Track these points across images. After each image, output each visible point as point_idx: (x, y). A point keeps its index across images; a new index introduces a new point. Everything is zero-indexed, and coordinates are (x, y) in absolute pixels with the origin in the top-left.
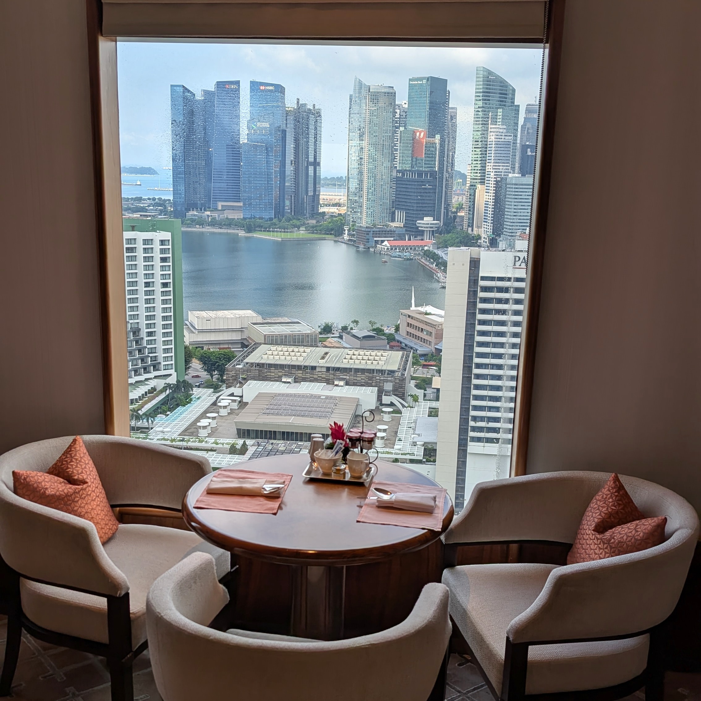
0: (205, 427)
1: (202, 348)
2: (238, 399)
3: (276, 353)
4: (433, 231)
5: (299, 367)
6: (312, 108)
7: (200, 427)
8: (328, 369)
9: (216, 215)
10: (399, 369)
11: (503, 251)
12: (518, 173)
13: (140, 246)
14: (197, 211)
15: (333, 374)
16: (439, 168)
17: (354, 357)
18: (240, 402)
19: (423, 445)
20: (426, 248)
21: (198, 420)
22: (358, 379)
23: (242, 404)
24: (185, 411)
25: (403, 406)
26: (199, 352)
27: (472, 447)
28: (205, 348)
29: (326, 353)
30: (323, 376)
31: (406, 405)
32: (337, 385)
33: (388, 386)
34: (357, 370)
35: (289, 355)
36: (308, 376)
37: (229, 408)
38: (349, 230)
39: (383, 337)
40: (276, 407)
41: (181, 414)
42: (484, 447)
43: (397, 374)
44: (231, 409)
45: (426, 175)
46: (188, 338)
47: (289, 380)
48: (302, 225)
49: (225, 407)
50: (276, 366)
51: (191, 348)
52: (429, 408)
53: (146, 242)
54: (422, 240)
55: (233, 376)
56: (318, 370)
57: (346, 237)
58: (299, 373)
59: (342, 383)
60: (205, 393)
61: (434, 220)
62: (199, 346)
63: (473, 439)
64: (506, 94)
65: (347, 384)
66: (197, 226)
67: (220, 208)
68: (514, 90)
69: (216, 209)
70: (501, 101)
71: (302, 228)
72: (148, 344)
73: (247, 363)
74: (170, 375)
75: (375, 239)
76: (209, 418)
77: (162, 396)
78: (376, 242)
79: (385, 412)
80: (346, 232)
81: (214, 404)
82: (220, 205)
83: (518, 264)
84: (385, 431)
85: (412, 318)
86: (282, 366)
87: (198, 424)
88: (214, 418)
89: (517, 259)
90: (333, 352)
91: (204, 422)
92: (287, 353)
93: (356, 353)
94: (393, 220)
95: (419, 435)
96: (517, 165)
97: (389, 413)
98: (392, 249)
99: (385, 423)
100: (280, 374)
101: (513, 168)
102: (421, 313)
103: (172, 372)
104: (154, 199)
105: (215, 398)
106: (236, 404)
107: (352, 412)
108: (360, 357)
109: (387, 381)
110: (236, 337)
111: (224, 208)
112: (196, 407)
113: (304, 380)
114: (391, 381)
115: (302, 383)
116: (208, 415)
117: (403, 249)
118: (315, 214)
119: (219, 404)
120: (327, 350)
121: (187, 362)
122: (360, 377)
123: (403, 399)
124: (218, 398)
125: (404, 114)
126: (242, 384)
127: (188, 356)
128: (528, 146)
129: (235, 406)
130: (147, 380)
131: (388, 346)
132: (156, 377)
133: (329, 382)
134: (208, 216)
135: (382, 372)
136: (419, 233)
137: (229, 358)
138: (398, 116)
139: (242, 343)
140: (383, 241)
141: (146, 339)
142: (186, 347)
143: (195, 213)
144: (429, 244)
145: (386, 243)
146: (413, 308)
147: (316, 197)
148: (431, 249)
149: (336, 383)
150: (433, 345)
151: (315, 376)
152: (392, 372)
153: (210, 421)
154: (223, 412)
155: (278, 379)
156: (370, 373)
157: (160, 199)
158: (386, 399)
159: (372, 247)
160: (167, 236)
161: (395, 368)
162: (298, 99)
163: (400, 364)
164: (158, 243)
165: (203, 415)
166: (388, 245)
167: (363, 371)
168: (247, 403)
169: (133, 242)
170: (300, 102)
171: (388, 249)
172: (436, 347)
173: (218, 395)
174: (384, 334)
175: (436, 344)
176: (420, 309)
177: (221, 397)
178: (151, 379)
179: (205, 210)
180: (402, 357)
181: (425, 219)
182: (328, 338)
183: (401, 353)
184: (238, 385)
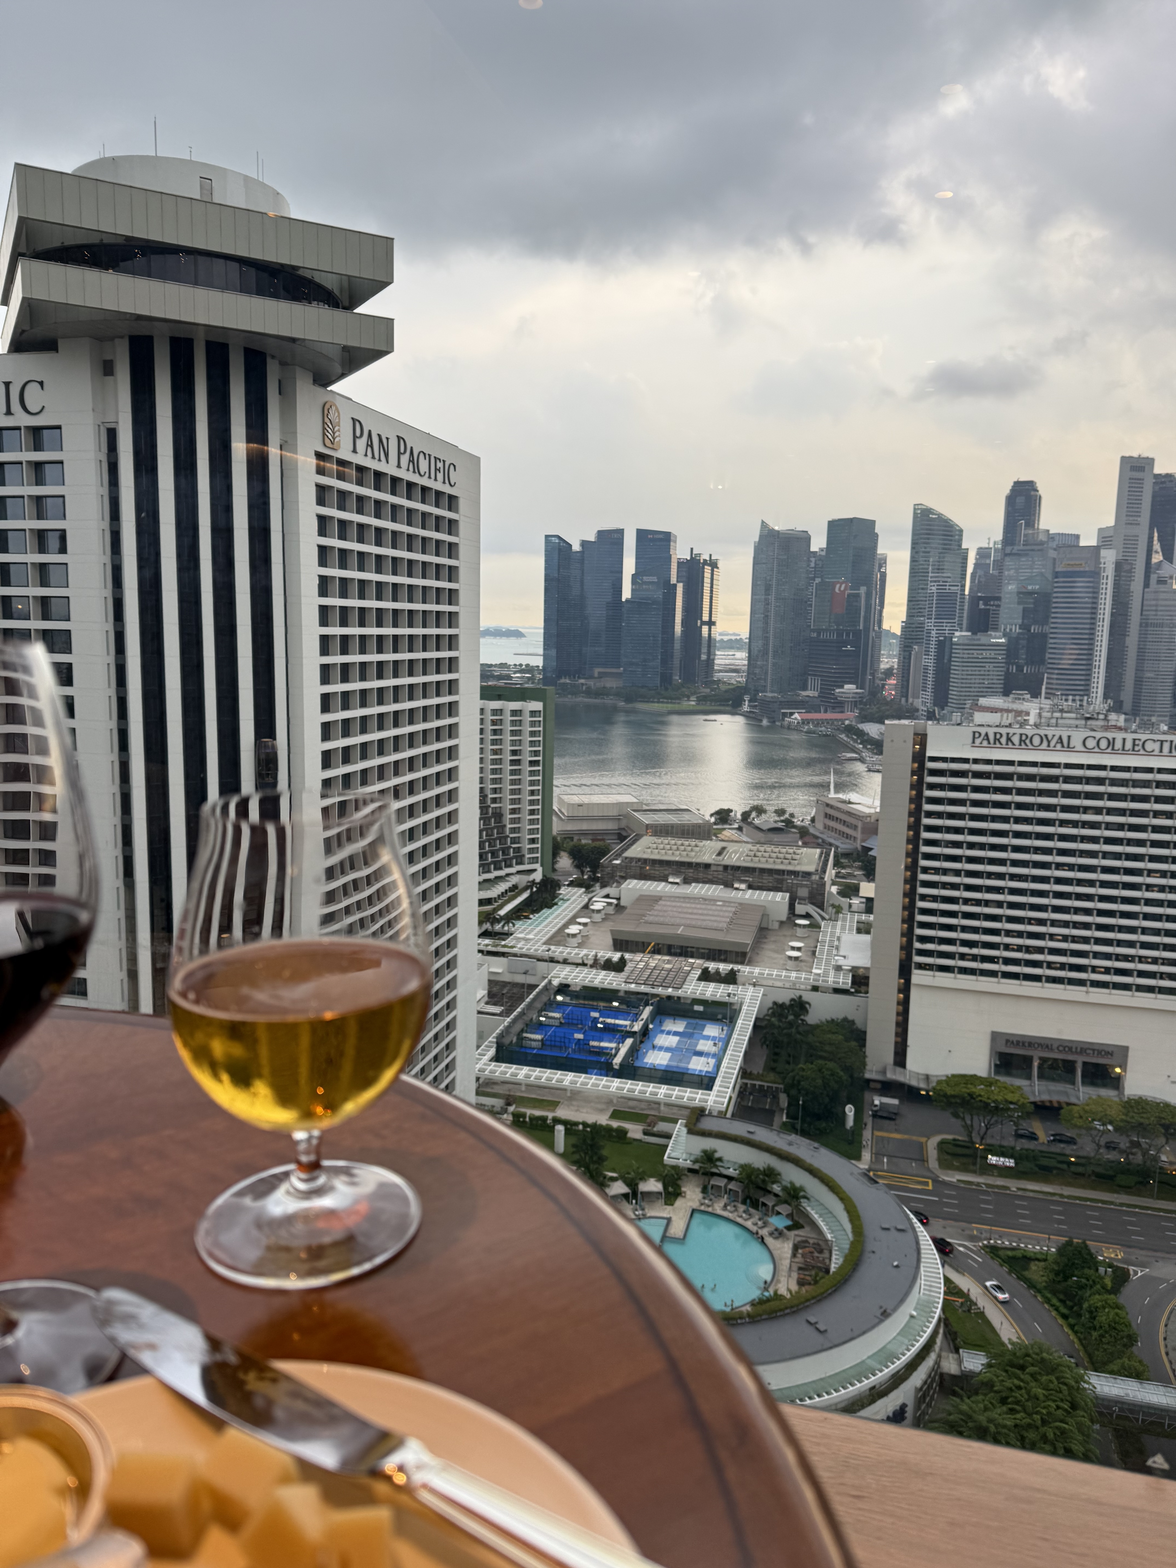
0: (574, 936)
1: (572, 839)
2: (615, 901)
3: (662, 846)
4: (856, 702)
5: (689, 865)
6: (708, 559)
7: (568, 935)
8: (726, 867)
9: (591, 683)
10: (817, 870)
11: (959, 724)
12: (967, 631)
13: (508, 718)
14: (570, 679)
15: (733, 875)
16: (864, 627)
17: (759, 854)
18: (617, 905)
19: (850, 971)
20: (847, 722)
21: (566, 926)
22: (765, 881)
23: (619, 908)
24: (552, 914)
25: (823, 918)
26: (569, 845)
27: (918, 977)
28: (576, 838)
29: (724, 849)
30: (720, 877)
31: (827, 917)
32: (737, 889)
33: (803, 892)
34: (763, 871)
35: (678, 849)
36: (701, 875)
37: (603, 912)
38: (750, 701)
39: (794, 830)
40: (661, 914)
41: (546, 918)
42: (934, 976)
43: (815, 878)
44: (606, 914)
45: (848, 635)
46: (557, 827)
47: (678, 880)
48: (693, 694)
49: (599, 911)
50: (661, 863)
51: (559, 839)
52: (858, 922)
53: (514, 713)
54: (842, 712)
55: (609, 873)
56: (713, 868)
57: (746, 708)
58: (690, 872)
59: (743, 886)
60: (575, 893)
61: (857, 688)
62: (568, 836)
63: (921, 966)
64: (951, 536)
65: (750, 887)
66: (570, 696)
67: (596, 675)
68: (961, 531)
69: (591, 677)
70: (945, 544)
71: (693, 698)
72: (511, 833)
73: (626, 858)
74: (535, 870)
75: (783, 711)
76: (580, 924)
77: (525, 895)
78: (784, 715)
79: (800, 926)
80: (747, 703)
81: (586, 907)
82: (597, 671)
83: (978, 741)
84: (799, 949)
85: (832, 807)
86: (668, 863)
87: (567, 931)
88: (585, 925)
89: (977, 735)
90: (732, 847)
91: (573, 929)
92: (675, 847)
93: (762, 849)
94: (805, 688)
95: (845, 957)
96: (965, 622)
97: (804, 926)
98: (803, 723)
99: (799, 939)
100: (666, 872)
101: (960, 625)
102: (844, 802)
103: (537, 866)
104: (521, 665)
105: (586, 900)
106: (612, 908)
107: (757, 923)
108: (767, 855)
109: (802, 886)
110: (611, 826)
111: (602, 675)
112: (564, 911)
113: (697, 881)
114: (806, 886)
115: (693, 884)
116: (579, 920)
117: (818, 722)
118: (709, 682)
119: (592, 907)
120: (723, 844)
121: (555, 854)
122: (767, 880)
123: (823, 910)
124: (590, 899)
125: (820, 563)
126: (619, 884)
127: (556, 849)
128: (980, 598)
129: (611, 910)
130: (508, 875)
131: (800, 843)
132: (519, 872)
133: (728, 885)
134: (582, 684)
135: (795, 873)
136: (838, 705)
137: (604, 852)
138: (813, 565)
139: (619, 834)
140: (792, 714)
141: (509, 826)
142: (554, 839)
143: (568, 681)
144: (849, 717)
145: (796, 715)
146: (832, 795)
147: (710, 662)
148: (854, 723)
149: (736, 885)
150: (859, 842)
151: (710, 877)
152: (807, 874)
153: (581, 927)
154: (598, 917)
155: (664, 879)
156: (779, 874)
157: (527, 665)
158: (800, 909)
159: (779, 721)
160: (538, 706)
161: (811, 868)
162: (692, 549)
163: (818, 864)
164: (528, 714)
165: (572, 921)
166: (799, 718)
167: (770, 872)
168: (624, 908)
169: (499, 713)
170: (694, 552)
171: (798, 723)
172: (864, 844)
173: (590, 895)
174: (795, 827)
175: (863, 841)
176: (841, 796)
177: (594, 899)
178: (512, 874)
179: (579, 678)
180: (820, 856)
181: (846, 686)
182: (724, 829)
183: (818, 851)
184: (615, 885)
